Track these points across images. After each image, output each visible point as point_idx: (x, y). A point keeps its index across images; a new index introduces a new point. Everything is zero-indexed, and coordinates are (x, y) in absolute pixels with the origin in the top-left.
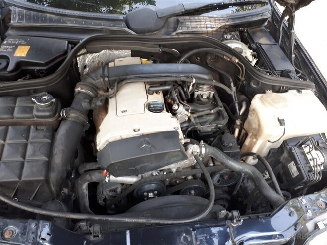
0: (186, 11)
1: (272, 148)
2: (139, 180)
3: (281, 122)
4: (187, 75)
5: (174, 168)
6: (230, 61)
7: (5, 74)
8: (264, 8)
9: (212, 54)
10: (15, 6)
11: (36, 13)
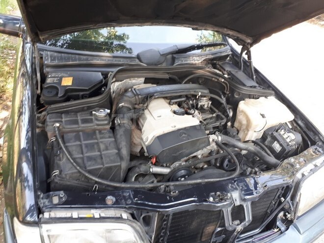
0: (179, 50)
1: (257, 138)
2: (172, 171)
3: (263, 116)
4: (194, 90)
5: (199, 155)
6: (217, 82)
7: (57, 99)
8: (226, 47)
9: (202, 78)
10: (46, 50)
11: (66, 55)
